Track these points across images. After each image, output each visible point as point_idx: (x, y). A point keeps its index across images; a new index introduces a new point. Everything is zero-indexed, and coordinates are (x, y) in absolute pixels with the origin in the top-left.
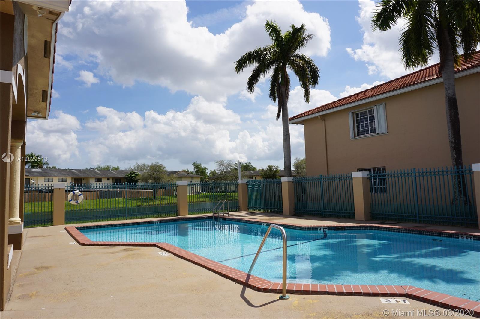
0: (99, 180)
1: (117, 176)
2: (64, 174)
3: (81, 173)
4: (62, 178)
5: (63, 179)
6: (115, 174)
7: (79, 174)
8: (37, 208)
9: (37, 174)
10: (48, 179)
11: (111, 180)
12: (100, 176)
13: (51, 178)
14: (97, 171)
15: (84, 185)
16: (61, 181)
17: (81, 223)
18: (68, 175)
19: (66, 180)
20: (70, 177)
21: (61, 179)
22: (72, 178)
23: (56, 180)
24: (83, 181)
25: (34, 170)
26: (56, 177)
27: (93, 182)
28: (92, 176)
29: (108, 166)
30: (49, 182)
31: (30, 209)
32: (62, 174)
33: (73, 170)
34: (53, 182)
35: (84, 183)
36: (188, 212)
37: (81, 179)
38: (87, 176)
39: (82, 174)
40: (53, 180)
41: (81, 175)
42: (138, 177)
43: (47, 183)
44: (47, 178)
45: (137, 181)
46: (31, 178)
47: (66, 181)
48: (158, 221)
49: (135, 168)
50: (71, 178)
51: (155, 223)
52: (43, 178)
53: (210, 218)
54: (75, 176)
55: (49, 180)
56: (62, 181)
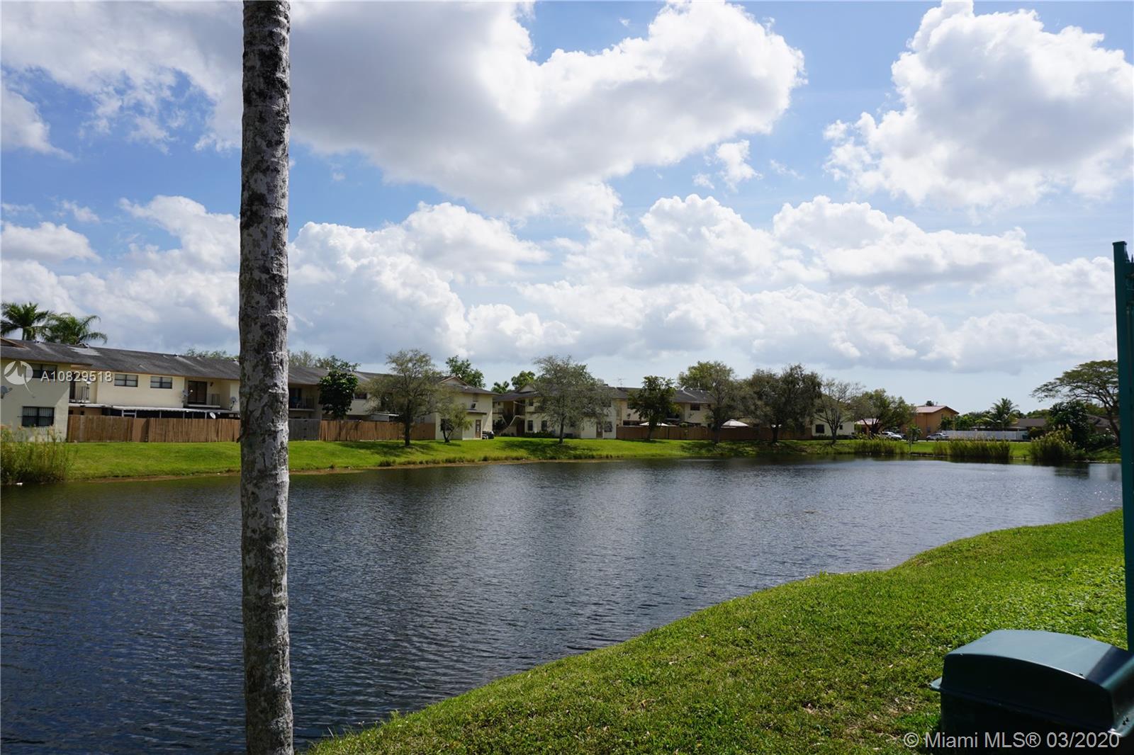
2: (166, 368)
4: (161, 378)
5: (164, 380)
7: (202, 369)
9: (92, 362)
10: (123, 377)
13: (131, 376)
16: (158, 385)
18: (172, 370)
19: (171, 383)
20: (183, 376)
21: (158, 380)
22: (186, 380)
23: (144, 382)
24: (210, 390)
26: (144, 372)
28: (236, 376)
30: (125, 385)
32: (161, 367)
34: (137, 386)
35: (214, 396)
37: (205, 384)
39: (209, 370)
40: (137, 381)
44: (121, 375)
47: (171, 388)
50: (184, 378)
54: (189, 374)
55: (126, 380)
56: (161, 387)
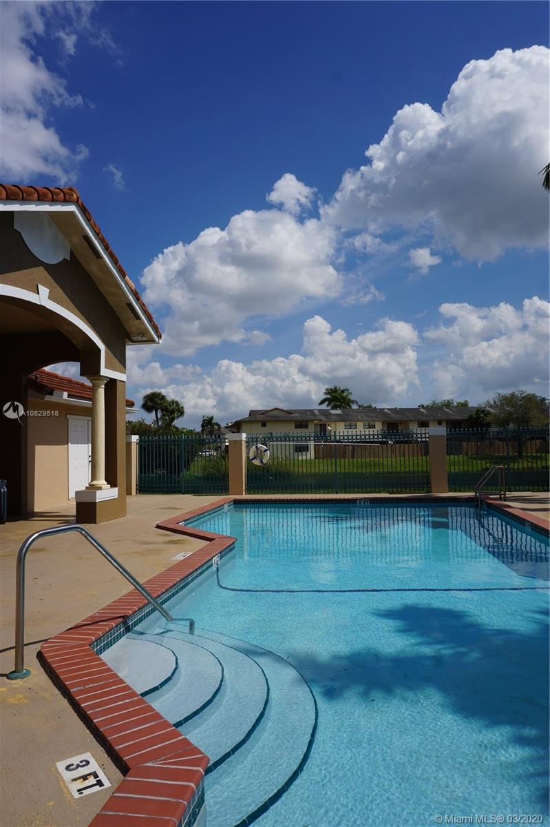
0: (424, 424)
1: (453, 417)
2: (373, 417)
3: (396, 414)
4: (369, 423)
5: (371, 424)
6: (451, 414)
7: (394, 415)
8: (330, 468)
9: (334, 417)
10: (351, 424)
11: (444, 424)
12: (425, 418)
14: (422, 410)
15: (402, 432)
16: (368, 426)
17: (265, 494)
18: (377, 418)
19: (375, 425)
20: (381, 421)
22: (383, 423)
23: (360, 425)
24: (400, 428)
25: (333, 412)
26: (360, 421)
27: (414, 428)
28: (413, 419)
29: (449, 401)
30: (351, 428)
31: (321, 468)
32: (368, 416)
33: (386, 410)
34: (357, 428)
35: (402, 430)
36: (447, 486)
37: (398, 423)
38: (406, 419)
39: (399, 416)
41: (396, 417)
42: (489, 419)
43: (350, 431)
44: (348, 423)
45: (488, 425)
46: (327, 423)
47: (375, 428)
48: (365, 499)
49: (495, 402)
50: (381, 423)
51: (360, 503)
52: (343, 424)
53: (469, 500)
54: (386, 419)
55: (351, 426)
56: (370, 428)
